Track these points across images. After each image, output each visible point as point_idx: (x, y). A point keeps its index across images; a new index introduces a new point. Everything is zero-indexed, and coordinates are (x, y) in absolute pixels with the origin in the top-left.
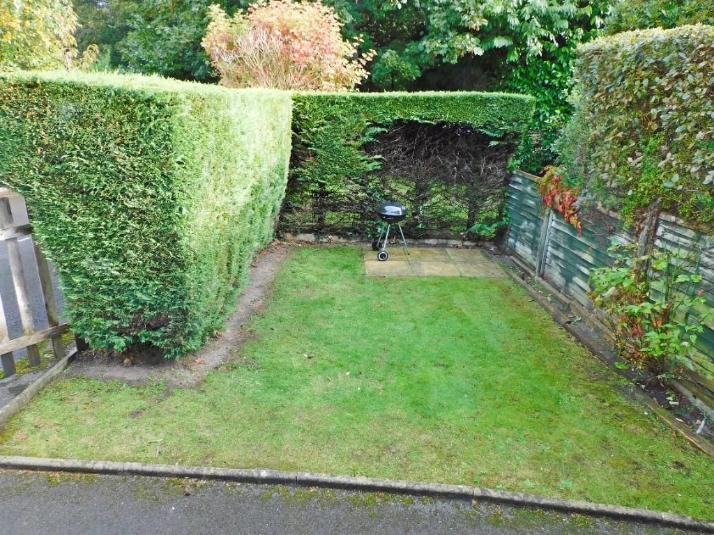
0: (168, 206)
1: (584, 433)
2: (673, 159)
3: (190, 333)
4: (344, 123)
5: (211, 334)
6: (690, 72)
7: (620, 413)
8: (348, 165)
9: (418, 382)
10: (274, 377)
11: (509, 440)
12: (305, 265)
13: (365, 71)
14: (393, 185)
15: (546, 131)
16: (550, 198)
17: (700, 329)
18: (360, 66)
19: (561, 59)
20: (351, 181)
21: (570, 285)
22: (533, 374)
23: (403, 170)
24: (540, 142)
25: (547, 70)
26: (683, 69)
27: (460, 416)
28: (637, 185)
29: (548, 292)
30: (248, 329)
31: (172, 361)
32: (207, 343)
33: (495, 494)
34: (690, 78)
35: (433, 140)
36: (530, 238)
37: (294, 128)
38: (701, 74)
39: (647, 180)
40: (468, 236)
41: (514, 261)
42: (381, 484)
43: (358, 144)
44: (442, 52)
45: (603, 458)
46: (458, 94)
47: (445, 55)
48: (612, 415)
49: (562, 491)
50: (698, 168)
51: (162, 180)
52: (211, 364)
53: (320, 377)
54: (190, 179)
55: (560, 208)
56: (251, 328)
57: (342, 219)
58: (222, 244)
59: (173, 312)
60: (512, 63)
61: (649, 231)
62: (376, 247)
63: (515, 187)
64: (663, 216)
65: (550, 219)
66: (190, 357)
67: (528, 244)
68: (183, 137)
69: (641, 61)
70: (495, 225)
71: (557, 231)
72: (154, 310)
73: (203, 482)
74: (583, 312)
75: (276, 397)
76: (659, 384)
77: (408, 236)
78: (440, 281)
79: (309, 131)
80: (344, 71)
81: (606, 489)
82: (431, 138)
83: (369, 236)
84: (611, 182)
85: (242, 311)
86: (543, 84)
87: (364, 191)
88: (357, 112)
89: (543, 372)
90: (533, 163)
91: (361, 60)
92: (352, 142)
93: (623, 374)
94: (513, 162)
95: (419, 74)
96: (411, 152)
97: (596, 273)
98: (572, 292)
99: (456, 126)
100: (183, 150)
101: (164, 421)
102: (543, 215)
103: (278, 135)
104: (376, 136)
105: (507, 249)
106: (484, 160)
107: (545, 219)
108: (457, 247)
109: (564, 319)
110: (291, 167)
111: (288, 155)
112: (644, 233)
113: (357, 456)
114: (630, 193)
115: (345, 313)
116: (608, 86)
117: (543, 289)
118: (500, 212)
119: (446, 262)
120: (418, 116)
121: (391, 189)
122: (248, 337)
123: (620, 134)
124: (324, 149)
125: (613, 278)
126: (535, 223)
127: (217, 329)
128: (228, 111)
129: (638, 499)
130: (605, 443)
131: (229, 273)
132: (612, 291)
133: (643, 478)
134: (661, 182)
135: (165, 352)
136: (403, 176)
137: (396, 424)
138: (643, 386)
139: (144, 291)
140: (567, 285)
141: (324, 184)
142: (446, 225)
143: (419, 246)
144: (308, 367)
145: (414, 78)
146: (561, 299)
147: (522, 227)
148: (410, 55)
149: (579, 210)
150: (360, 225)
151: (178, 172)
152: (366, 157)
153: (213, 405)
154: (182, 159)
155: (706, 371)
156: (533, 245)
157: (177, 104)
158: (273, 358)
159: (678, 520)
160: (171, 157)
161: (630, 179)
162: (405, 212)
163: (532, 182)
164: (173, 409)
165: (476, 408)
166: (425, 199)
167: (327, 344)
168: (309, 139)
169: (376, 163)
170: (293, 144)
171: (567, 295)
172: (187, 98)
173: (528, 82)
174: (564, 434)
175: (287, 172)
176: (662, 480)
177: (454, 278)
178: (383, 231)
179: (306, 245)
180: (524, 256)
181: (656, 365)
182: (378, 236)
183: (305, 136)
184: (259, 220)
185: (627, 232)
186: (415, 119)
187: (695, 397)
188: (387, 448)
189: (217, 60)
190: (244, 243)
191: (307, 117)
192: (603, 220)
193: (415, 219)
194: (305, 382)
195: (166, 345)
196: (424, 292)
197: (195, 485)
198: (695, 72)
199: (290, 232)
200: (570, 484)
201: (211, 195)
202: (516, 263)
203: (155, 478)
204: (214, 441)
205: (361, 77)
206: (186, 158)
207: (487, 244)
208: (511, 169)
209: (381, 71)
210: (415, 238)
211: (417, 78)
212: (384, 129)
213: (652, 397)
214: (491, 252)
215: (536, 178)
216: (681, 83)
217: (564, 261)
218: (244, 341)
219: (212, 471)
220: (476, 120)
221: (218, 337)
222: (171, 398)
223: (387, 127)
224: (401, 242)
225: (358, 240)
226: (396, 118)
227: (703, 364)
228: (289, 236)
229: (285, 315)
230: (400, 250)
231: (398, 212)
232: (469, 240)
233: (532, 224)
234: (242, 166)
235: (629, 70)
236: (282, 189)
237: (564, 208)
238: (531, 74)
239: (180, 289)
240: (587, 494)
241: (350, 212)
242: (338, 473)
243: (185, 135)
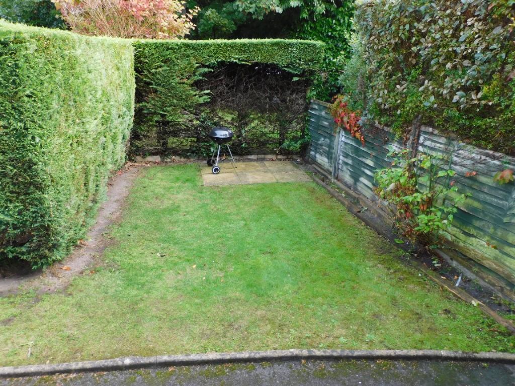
0: (21, 135)
1: (378, 295)
2: (429, 85)
3: (54, 246)
4: (177, 65)
5: (75, 244)
6: (439, 18)
7: (402, 277)
8: (184, 99)
9: (251, 268)
10: (133, 276)
11: (325, 307)
12: (154, 181)
13: (192, 24)
14: (220, 114)
15: (331, 71)
16: (339, 119)
17: (455, 210)
18: (188, 20)
19: (339, 17)
20: (187, 112)
21: (358, 183)
22: (338, 253)
23: (228, 101)
24: (328, 79)
25: (329, 25)
26: (435, 15)
27: (286, 292)
28: (404, 106)
29: (342, 190)
30: (108, 237)
31: (39, 271)
32: (72, 252)
33: (319, 353)
34: (440, 22)
35: (250, 78)
36: (326, 150)
37: (136, 70)
38: (448, 19)
39: (411, 102)
40: (280, 151)
41: (315, 168)
42: (228, 357)
43: (190, 81)
44: (251, 10)
45: (395, 313)
46: (267, 40)
47: (254, 12)
48: (396, 278)
49: (367, 343)
50: (448, 91)
51: (13, 112)
52: (77, 270)
53: (171, 271)
54: (39, 111)
55: (348, 126)
56: (111, 236)
57: (182, 143)
58: (78, 167)
59: (36, 229)
60: (303, 19)
61: (413, 140)
62: (210, 164)
63: (313, 112)
64: (423, 128)
65: (341, 135)
66: (57, 265)
67: (325, 155)
68: (30, 73)
69: (403, 11)
70: (300, 142)
71: (346, 144)
72: (18, 228)
73: (72, 376)
74: (369, 203)
75: (135, 292)
76: (426, 252)
77: (235, 153)
78: (262, 187)
79: (149, 72)
80: (175, 24)
81: (399, 337)
82: (248, 76)
83: (205, 155)
84: (385, 105)
85: (102, 222)
86: (327, 35)
87: (198, 119)
88: (188, 56)
89: (344, 251)
90: (324, 95)
91: (188, 15)
92: (185, 81)
93: (401, 247)
94: (311, 93)
95: (234, 28)
96: (233, 87)
97: (379, 173)
98: (359, 189)
99: (266, 66)
100: (30, 85)
101: (34, 325)
102: (335, 132)
103: (123, 76)
104: (204, 75)
105: (310, 159)
106: (289, 93)
107: (337, 135)
108: (273, 160)
109: (355, 210)
110: (137, 101)
111: (133, 92)
112: (410, 142)
113: (207, 335)
114: (399, 112)
115: (189, 217)
116: (380, 31)
117: (338, 188)
118: (303, 132)
119: (265, 172)
120: (236, 58)
121: (219, 117)
122: (108, 243)
123: (390, 68)
124: (163, 86)
125: (393, 176)
126: (329, 138)
127: (81, 239)
128: (73, 51)
129: (422, 341)
130: (394, 301)
131: (87, 191)
132: (392, 186)
133: (425, 326)
134: (421, 102)
135: (32, 264)
136: (228, 106)
137: (237, 304)
138: (416, 255)
139: (6, 213)
140: (355, 184)
141: (165, 115)
142: (263, 144)
143: (244, 161)
144: (161, 264)
145: (231, 31)
146: (352, 195)
147: (320, 142)
148: (226, 13)
149: (362, 127)
150: (196, 147)
151: (27, 104)
152: (197, 92)
153: (79, 306)
154: (32, 93)
155: (459, 241)
156: (329, 155)
157: (21, 42)
158: (130, 259)
159: (452, 355)
160: (20, 90)
161: (399, 101)
162: (231, 134)
163: (325, 107)
164: (43, 314)
165: (298, 284)
166: (246, 124)
167: (175, 244)
168: (150, 79)
169: (206, 97)
170: (136, 83)
171: (356, 192)
172: (32, 37)
173: (316, 34)
174: (364, 297)
175: (133, 106)
176: (437, 324)
177: (272, 184)
178: (215, 151)
179: (154, 165)
180: (322, 164)
181: (425, 239)
182: (211, 154)
183: (146, 76)
184: (111, 146)
185: (398, 142)
186: (235, 61)
187: (452, 259)
188: (231, 325)
189: (66, 14)
190: (99, 165)
191: (147, 61)
192: (380, 134)
193: (239, 140)
194: (159, 277)
195: (33, 258)
196: (250, 196)
197: (65, 380)
198: (444, 17)
199: (140, 155)
200: (373, 337)
201: (63, 125)
202: (317, 170)
203: (27, 378)
204: (81, 337)
205: (190, 28)
206: (35, 92)
207: (294, 157)
208: (310, 98)
209: (205, 26)
210: (241, 155)
211: (234, 31)
212: (210, 70)
213: (422, 262)
214: (298, 163)
215: (329, 105)
216: (433, 26)
217: (352, 166)
218: (105, 248)
219: (80, 365)
220: (281, 60)
221: (81, 245)
222: (40, 303)
223: (213, 68)
224: (230, 159)
225: (196, 158)
226: (219, 60)
227: (456, 235)
228: (139, 158)
229: (139, 223)
230: (229, 165)
231: (226, 135)
232: (281, 154)
233: (328, 140)
234: (91, 100)
235: (395, 17)
236: (129, 120)
237: (350, 126)
238: (318, 28)
239: (41, 209)
240: (386, 343)
241: (188, 137)
242: (192, 352)
243: (32, 71)
